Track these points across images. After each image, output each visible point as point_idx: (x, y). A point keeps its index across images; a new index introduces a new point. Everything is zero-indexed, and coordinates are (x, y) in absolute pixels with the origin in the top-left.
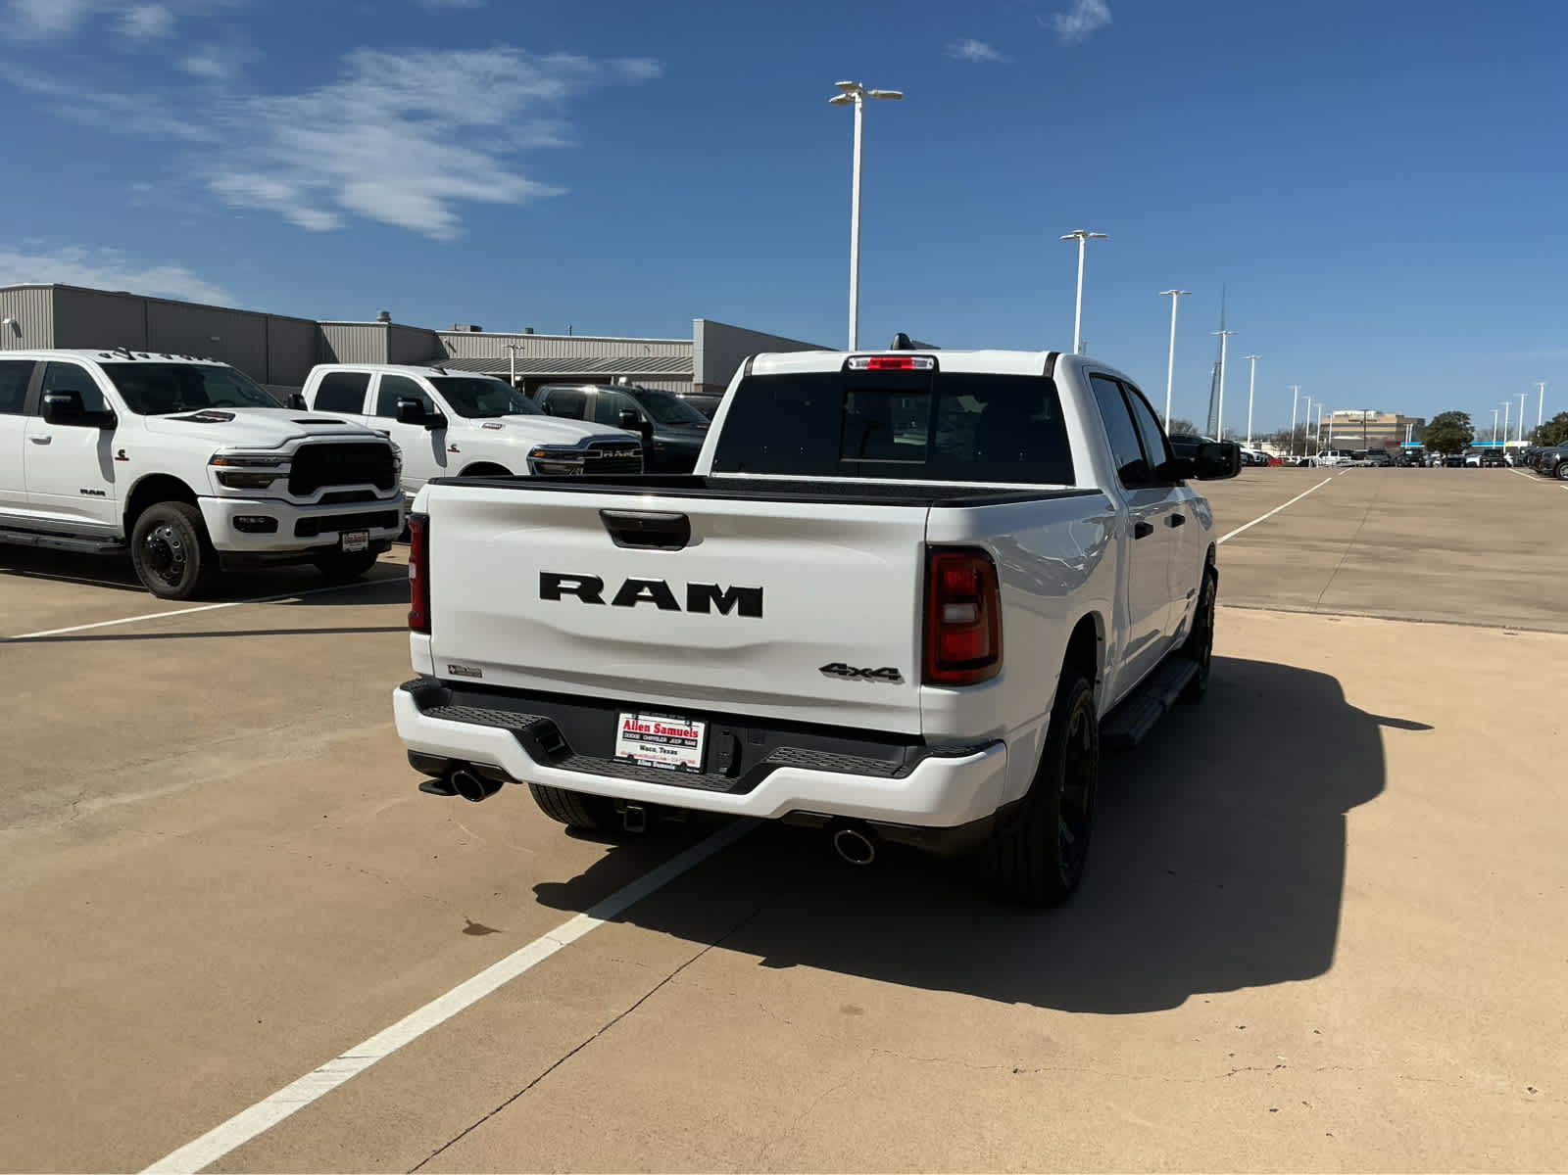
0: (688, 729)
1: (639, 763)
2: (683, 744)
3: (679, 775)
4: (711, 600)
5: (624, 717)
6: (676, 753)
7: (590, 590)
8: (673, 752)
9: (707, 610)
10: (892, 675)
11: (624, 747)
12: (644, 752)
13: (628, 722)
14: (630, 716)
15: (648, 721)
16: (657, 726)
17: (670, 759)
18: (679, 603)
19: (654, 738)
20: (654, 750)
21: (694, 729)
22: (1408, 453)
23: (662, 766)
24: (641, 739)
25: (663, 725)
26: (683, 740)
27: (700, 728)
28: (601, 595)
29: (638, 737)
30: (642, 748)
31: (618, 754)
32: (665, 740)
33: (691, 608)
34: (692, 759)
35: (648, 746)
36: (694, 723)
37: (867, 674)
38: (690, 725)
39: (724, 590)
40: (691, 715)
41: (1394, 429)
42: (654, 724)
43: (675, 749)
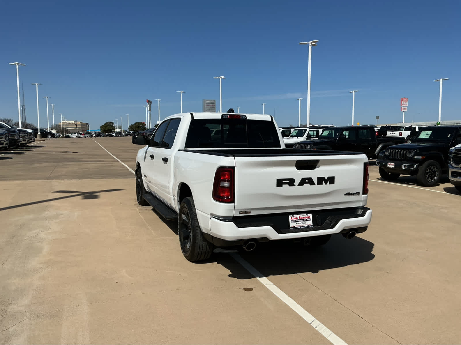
0: (307, 216)
1: (297, 228)
2: (307, 220)
3: (308, 229)
4: (323, 181)
5: (290, 217)
6: (306, 223)
7: (291, 182)
8: (305, 223)
9: (322, 184)
10: (358, 193)
11: (292, 225)
12: (297, 225)
13: (291, 218)
14: (292, 216)
15: (297, 216)
16: (299, 217)
17: (304, 225)
18: (315, 183)
19: (300, 220)
20: (300, 223)
21: (309, 216)
22: (97, 133)
23: (303, 227)
24: (296, 221)
25: (301, 217)
26: (307, 219)
27: (310, 215)
28: (294, 184)
29: (295, 221)
30: (297, 224)
31: (291, 227)
32: (302, 220)
33: (318, 184)
34: (310, 224)
35: (298, 223)
36: (309, 214)
37: (354, 194)
38: (307, 215)
39: (326, 178)
40: (307, 212)
41: (80, 126)
42: (298, 217)
43: (305, 222)
